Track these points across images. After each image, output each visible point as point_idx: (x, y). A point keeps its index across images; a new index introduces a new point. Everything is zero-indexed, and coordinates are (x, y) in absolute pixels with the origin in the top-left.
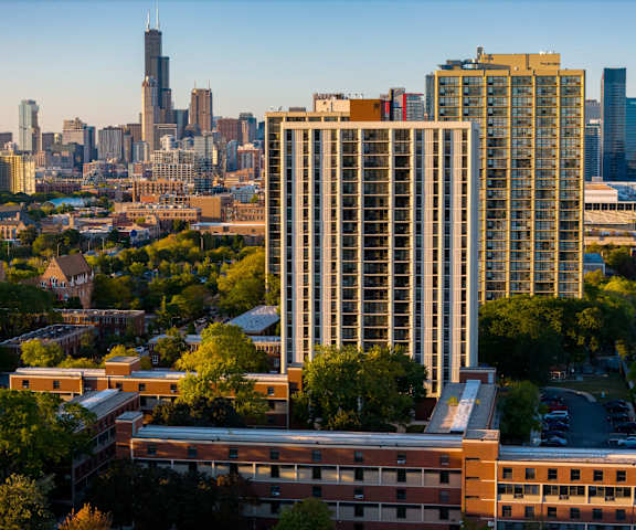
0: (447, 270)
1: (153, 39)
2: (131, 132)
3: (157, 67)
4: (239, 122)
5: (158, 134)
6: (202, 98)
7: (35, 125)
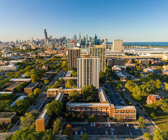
0: (96, 75)
1: (45, 30)
2: (43, 40)
3: (46, 33)
4: (55, 39)
5: (46, 41)
6: (51, 36)
7: (33, 39)
